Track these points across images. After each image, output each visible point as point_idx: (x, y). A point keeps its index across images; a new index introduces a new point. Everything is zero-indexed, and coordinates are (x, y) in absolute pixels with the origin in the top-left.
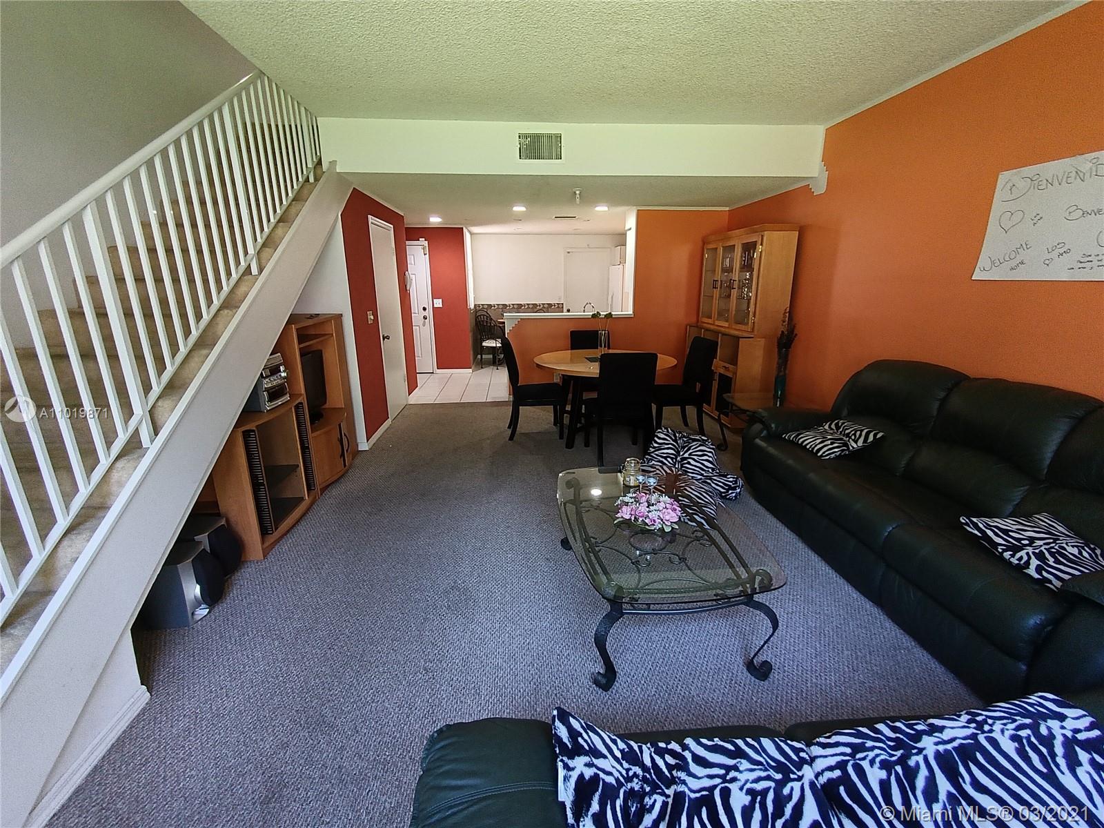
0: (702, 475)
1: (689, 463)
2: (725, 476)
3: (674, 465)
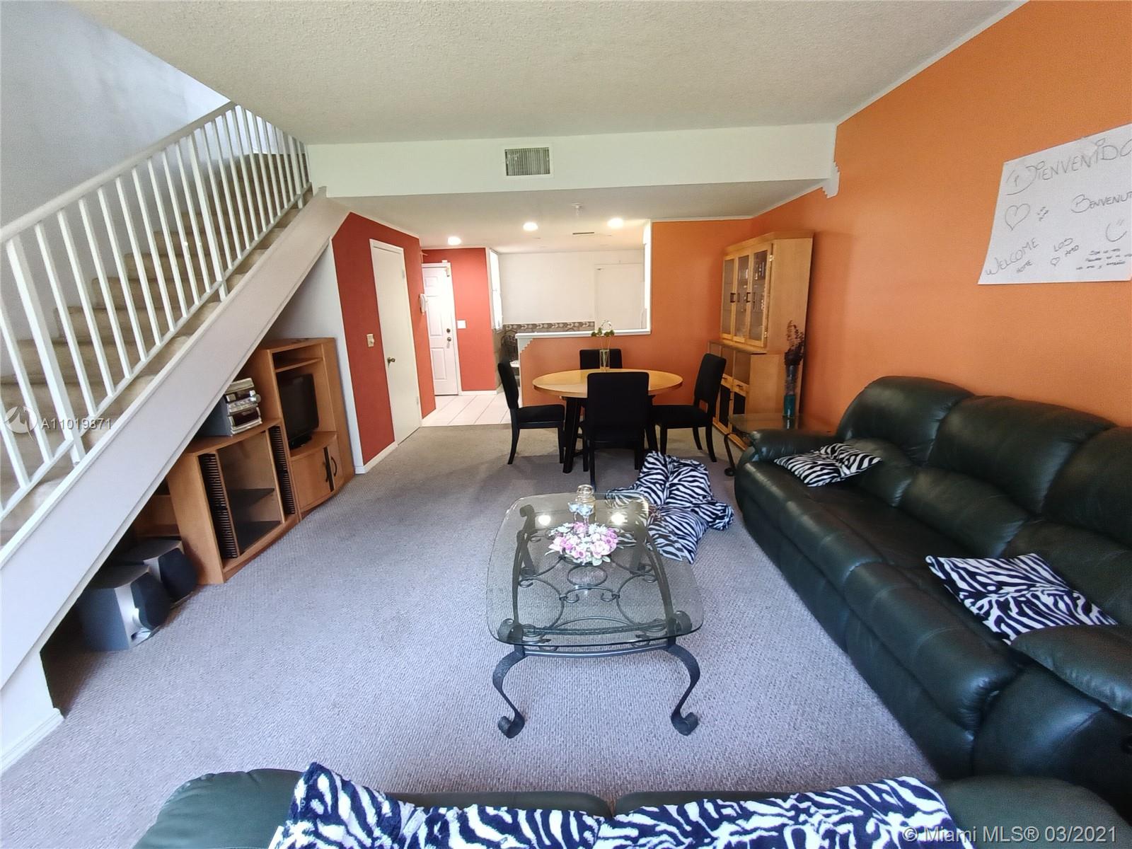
0: (691, 502)
2: (714, 504)
3: (663, 492)
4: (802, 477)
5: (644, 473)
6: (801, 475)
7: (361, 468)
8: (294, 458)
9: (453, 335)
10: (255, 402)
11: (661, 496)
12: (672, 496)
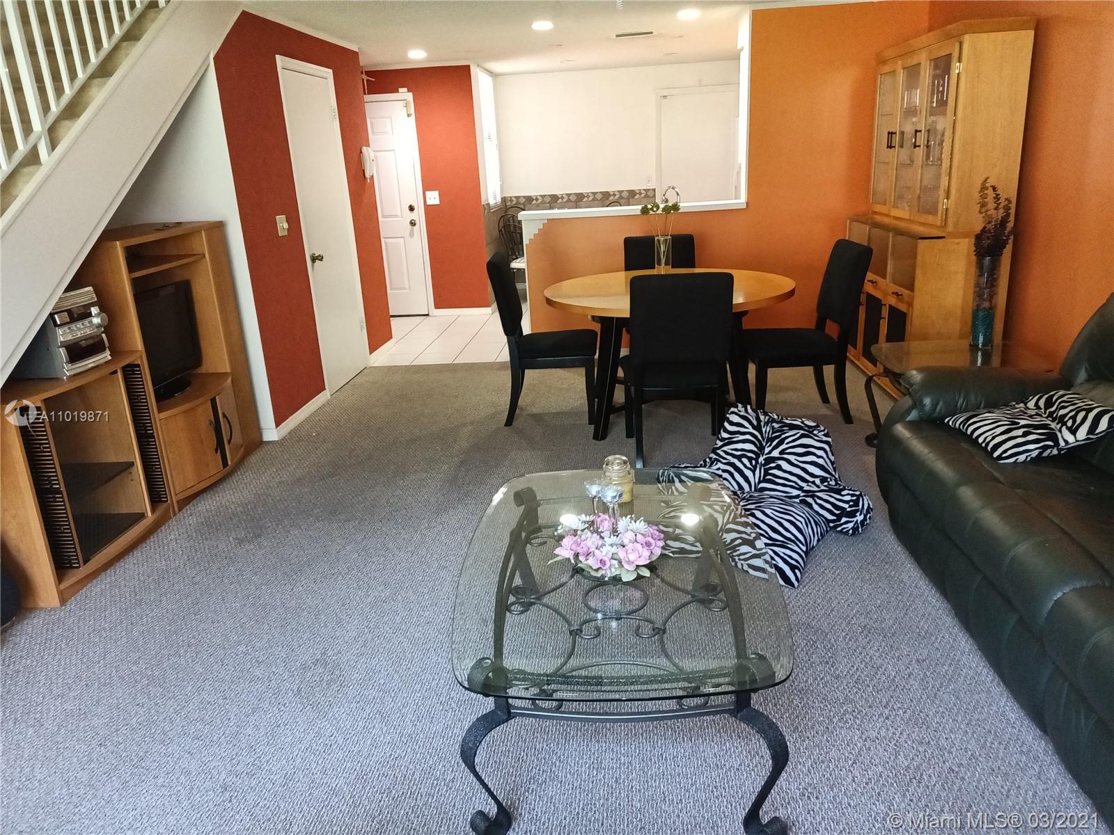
0: (801, 488)
1: (779, 468)
2: (838, 492)
3: (754, 473)
4: (989, 448)
5: (722, 440)
6: (987, 444)
7: (271, 432)
8: (163, 415)
9: (420, 215)
10: (99, 326)
11: (751, 478)
12: (768, 477)
